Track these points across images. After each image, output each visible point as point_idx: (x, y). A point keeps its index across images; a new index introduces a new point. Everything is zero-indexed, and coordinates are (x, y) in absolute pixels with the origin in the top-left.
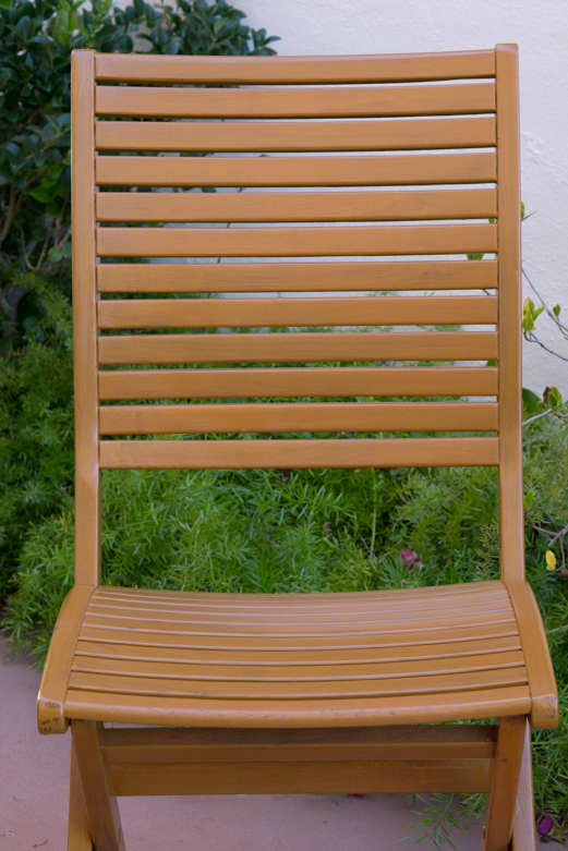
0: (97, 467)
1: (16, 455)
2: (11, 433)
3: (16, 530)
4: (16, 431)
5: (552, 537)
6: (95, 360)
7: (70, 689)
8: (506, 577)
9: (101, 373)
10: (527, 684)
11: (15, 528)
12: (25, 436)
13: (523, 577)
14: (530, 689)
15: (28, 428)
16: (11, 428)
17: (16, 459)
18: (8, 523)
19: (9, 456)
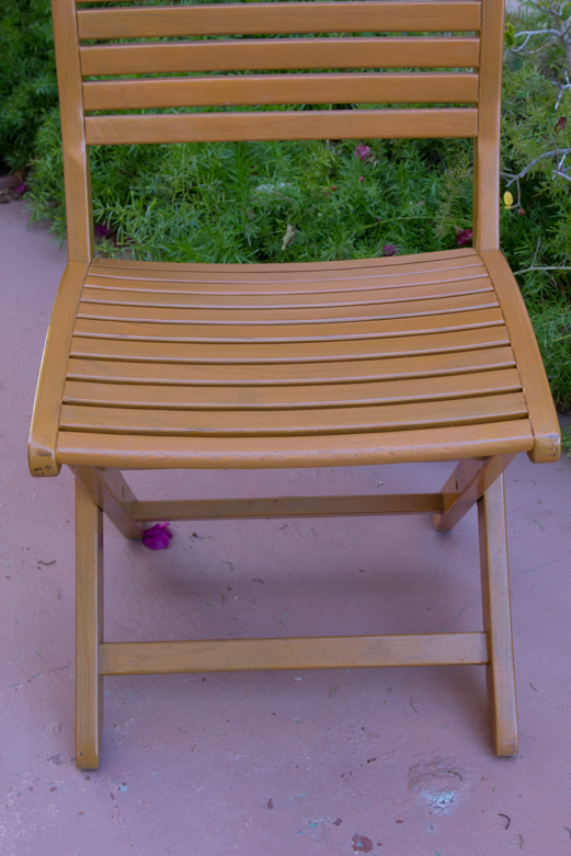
0: (84, 144)
1: (28, 46)
2: (23, 26)
3: (32, 115)
4: (27, 24)
5: (510, 179)
6: (75, 35)
7: (62, 429)
8: (482, 248)
9: (82, 49)
10: (526, 416)
11: (31, 113)
12: (35, 32)
13: (497, 247)
14: (531, 424)
15: (36, 24)
16: (23, 22)
17: (28, 52)
18: (24, 109)
19: (22, 48)
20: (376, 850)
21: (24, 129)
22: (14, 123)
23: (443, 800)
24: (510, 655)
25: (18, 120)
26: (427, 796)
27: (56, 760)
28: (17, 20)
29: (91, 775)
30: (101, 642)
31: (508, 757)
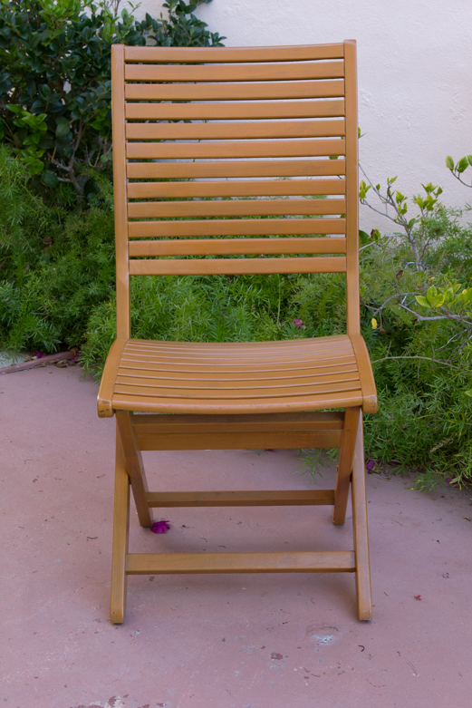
0: (128, 274)
1: (84, 268)
2: (82, 257)
3: (85, 310)
4: (84, 256)
5: (375, 311)
6: (126, 216)
7: (115, 393)
8: (350, 333)
9: (130, 223)
10: (360, 390)
11: (85, 308)
12: (89, 258)
13: (359, 332)
14: (362, 392)
15: (91, 254)
16: (81, 254)
17: (84, 271)
18: (81, 306)
19: (81, 269)
20: (284, 659)
21: (79, 320)
22: (73, 314)
23: (327, 639)
24: (367, 561)
25: (76, 312)
26: (317, 637)
27: (99, 621)
28: (79, 252)
29: (119, 627)
30: (127, 553)
31: (366, 622)
